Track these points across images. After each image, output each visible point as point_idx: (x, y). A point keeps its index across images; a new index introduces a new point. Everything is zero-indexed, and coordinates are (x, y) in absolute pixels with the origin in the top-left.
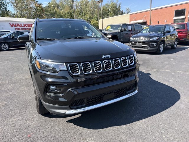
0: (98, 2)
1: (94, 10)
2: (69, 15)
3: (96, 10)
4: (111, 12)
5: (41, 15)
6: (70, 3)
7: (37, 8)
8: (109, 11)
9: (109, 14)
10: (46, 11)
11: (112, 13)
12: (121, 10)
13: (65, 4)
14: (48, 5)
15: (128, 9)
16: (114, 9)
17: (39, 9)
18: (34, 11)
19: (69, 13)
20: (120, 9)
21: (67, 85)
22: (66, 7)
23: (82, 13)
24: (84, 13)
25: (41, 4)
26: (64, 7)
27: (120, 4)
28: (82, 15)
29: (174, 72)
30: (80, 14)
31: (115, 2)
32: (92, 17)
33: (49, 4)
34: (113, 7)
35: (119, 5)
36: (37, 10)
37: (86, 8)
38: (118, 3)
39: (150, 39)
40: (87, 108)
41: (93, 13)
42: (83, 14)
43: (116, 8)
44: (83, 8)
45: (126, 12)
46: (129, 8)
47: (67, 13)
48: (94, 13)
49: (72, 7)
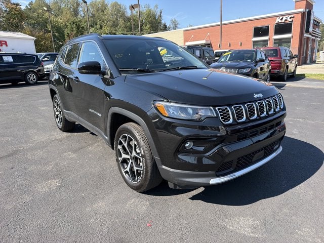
0: (132, 7)
1: (117, 20)
2: (74, 26)
3: (121, 21)
4: (146, 25)
5: (19, 24)
6: (73, 6)
7: (11, 11)
8: (143, 24)
9: (144, 27)
10: (27, 18)
11: (148, 26)
12: (163, 22)
13: (63, 6)
14: (29, 7)
15: (174, 22)
16: (151, 20)
17: (15, 14)
18: (4, 17)
19: (74, 23)
20: (161, 20)
21: (216, 139)
22: (64, 13)
23: (96, 24)
24: (98, 24)
25: (17, 5)
26: (62, 12)
27: (161, 13)
28: (95, 27)
29: (291, 121)
30: (92, 26)
31: (152, 8)
32: (114, 32)
33: (31, 4)
34: (151, 17)
35: (159, 14)
36: (12, 14)
37: (103, 15)
38: (158, 9)
39: (238, 71)
40: (236, 173)
41: (115, 25)
42: (98, 26)
43: (155, 18)
44: (96, 16)
45: (172, 26)
46: (175, 20)
47: (70, 24)
48: (117, 26)
49: (76, 13)
